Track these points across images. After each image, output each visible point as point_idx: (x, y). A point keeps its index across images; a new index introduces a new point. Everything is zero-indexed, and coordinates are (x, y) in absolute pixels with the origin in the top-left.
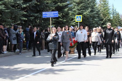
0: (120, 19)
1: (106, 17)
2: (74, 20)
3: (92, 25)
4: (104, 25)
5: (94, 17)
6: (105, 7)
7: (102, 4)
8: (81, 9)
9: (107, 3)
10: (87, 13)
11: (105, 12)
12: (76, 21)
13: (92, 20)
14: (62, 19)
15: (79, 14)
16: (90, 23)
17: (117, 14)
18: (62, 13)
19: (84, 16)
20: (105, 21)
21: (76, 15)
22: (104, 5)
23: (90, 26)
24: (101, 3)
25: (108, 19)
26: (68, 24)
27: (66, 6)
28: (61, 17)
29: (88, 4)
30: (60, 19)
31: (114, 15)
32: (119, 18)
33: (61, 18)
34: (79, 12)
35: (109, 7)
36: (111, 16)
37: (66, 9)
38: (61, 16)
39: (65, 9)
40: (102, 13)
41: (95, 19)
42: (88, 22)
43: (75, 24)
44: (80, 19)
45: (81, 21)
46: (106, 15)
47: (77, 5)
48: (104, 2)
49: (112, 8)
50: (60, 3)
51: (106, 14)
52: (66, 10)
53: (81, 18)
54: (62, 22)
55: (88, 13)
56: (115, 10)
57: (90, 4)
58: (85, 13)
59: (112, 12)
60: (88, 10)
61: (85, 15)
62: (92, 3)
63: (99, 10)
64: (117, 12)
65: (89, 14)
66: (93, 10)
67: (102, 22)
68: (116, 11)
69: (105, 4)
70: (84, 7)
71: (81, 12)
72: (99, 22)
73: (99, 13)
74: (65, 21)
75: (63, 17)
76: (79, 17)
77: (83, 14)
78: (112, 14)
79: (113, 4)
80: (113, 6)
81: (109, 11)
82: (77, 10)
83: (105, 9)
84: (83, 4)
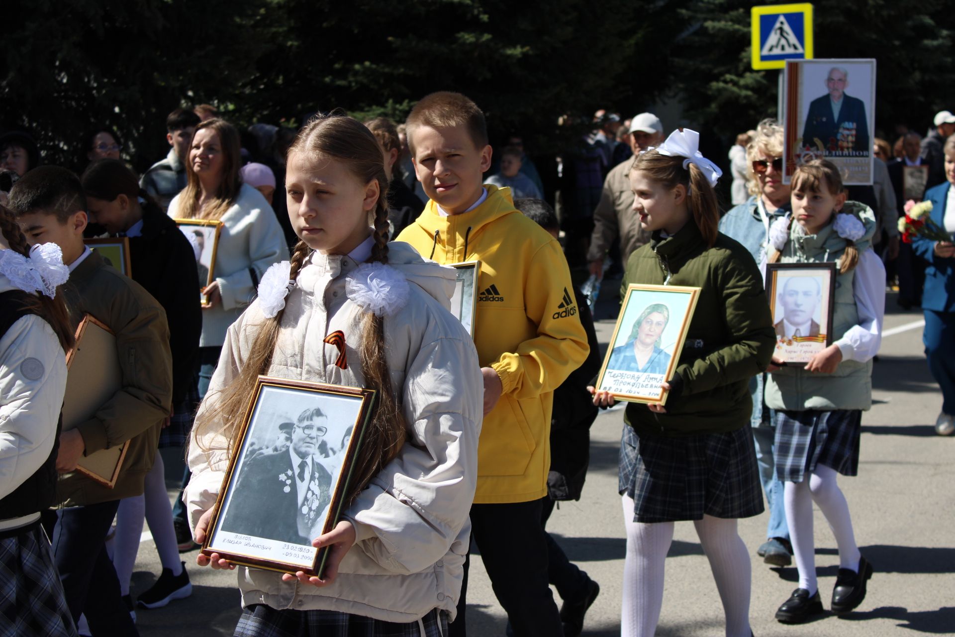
12: (757, 65)
14: (486, 37)
33: (481, 29)
44: (793, 39)
54: (491, 69)
74: (517, 51)
75: (508, 10)
76: (782, 19)
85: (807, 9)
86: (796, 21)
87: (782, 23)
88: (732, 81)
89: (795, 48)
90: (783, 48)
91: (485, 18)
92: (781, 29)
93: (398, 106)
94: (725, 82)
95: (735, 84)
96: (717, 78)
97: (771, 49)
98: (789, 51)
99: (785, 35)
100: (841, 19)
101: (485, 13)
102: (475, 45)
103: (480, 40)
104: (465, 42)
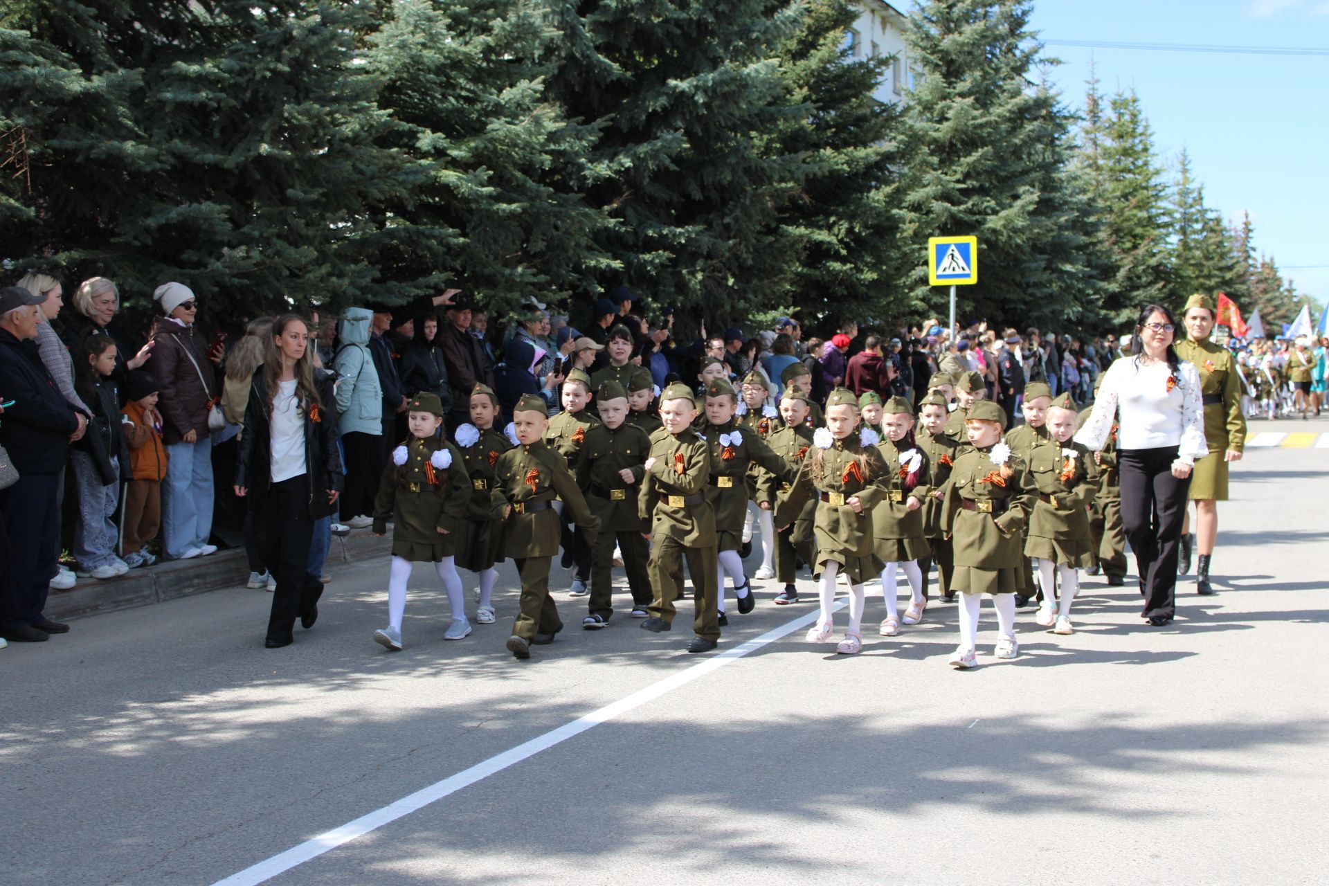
0: (1230, 268)
1: (1135, 247)
2: (918, 272)
3: (1047, 311)
4: (1126, 307)
5: (1058, 251)
6: (1130, 171)
7: (1107, 154)
8: (967, 193)
9: (1140, 147)
10: (1009, 221)
11: (1127, 213)
12: (934, 282)
13: (1045, 269)
14: (849, 266)
15: (955, 227)
16: (1031, 295)
17: (1212, 230)
18: (851, 218)
19: (987, 241)
20: (1129, 279)
21: (931, 235)
23: (1035, 314)
24: (1095, 144)
25: (1153, 261)
26: (889, 303)
27: (875, 172)
28: (837, 252)
29: (1016, 152)
30: (836, 266)
31: (1195, 232)
32: (1222, 256)
33: (844, 260)
34: (953, 216)
35: (1157, 172)
36: (1167, 243)
37: (877, 189)
38: (841, 241)
39: (873, 193)
40: (1109, 218)
41: (1068, 267)
42: (1018, 285)
43: (923, 300)
44: (962, 263)
45: (973, 280)
46: (1135, 236)
47: (935, 160)
48: (1121, 137)
49: (1179, 176)
50: (836, 147)
51: (1139, 230)
52: (878, 196)
53: (967, 261)
54: (847, 288)
55: (1020, 223)
56: (1195, 195)
57: (1029, 154)
58: (993, 222)
59: (1177, 216)
60: (1016, 197)
61: (994, 231)
62: (1040, 146)
63: (1093, 200)
64: (1210, 215)
65: (1030, 228)
66: (1050, 200)
67: (1113, 287)
68: (1206, 204)
69: (1126, 152)
70: (990, 172)
71: (970, 212)
72: (1093, 287)
73: (1092, 219)
74: (869, 276)
75: (856, 247)
76: (953, 247)
77: (983, 227)
78: (1177, 227)
79: (1185, 150)
80: (1188, 167)
81: (1159, 208)
82: (937, 200)
83: (1127, 191)
84: (981, 156)
85: (972, 240)
87: (953, 250)
89: (964, 269)
90: (954, 269)
91: (844, 252)
92: (952, 255)
97: (944, 270)
98: (959, 271)
99: (956, 260)
100: (984, 246)
101: (843, 249)
102: (841, 271)
103: (845, 268)
104: (834, 270)
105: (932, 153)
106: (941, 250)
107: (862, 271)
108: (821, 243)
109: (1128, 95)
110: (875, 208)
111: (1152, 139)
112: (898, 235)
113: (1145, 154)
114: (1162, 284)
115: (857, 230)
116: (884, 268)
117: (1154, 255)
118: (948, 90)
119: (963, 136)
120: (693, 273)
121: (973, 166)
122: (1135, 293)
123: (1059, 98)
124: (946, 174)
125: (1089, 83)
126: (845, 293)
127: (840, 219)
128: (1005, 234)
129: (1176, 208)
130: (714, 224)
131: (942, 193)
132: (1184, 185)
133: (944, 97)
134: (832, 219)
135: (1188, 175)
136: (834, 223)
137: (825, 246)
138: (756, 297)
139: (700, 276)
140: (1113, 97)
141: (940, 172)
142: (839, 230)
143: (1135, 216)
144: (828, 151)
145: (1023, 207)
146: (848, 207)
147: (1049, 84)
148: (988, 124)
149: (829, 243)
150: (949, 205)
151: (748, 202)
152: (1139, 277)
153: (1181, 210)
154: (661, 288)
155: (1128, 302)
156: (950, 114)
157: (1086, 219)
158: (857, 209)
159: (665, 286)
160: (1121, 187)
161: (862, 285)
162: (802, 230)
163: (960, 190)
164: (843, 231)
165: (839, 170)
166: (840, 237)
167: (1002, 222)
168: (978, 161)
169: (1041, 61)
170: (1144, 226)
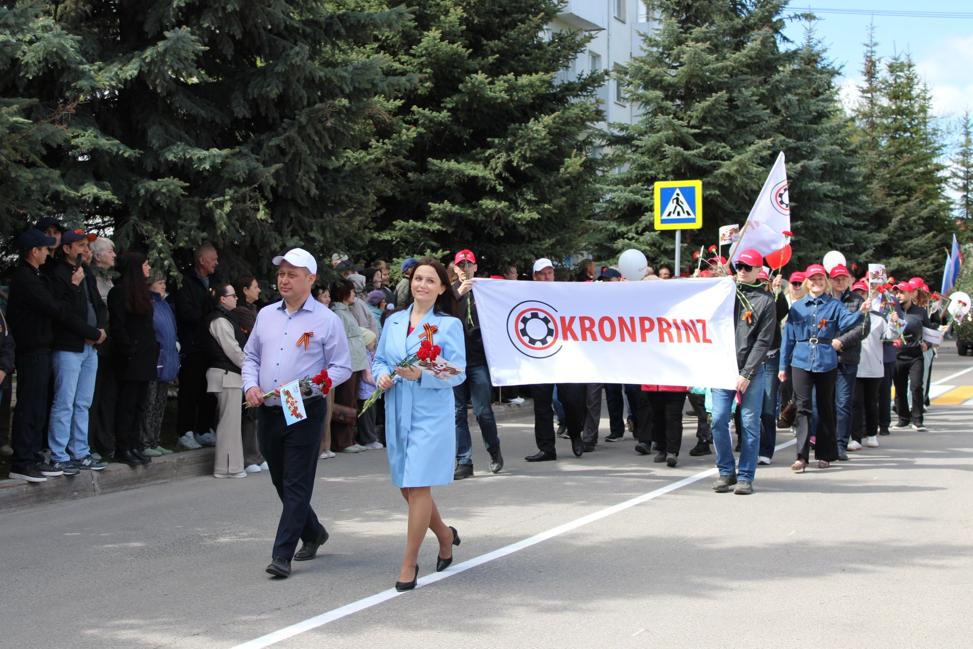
1: (909, 200)
2: (645, 219)
4: (897, 255)
6: (906, 130)
7: (885, 112)
9: (917, 109)
12: (659, 226)
14: (503, 204)
15: (687, 171)
18: (509, 150)
19: (720, 187)
20: (901, 229)
22: (895, 120)
24: (872, 102)
25: (925, 213)
26: (553, 246)
28: (493, 189)
30: (488, 203)
33: (499, 197)
34: (685, 160)
35: (936, 133)
36: (944, 197)
38: (499, 176)
39: (531, 123)
40: (883, 172)
46: (910, 191)
48: (895, 97)
49: (963, 139)
50: (491, 73)
51: (913, 183)
52: (538, 126)
54: (503, 228)
55: (754, 169)
58: (727, 167)
59: (961, 174)
61: (728, 176)
63: (854, 152)
67: (881, 237)
69: (900, 111)
70: (727, 118)
71: (706, 156)
72: (850, 236)
73: (854, 170)
74: (528, 215)
75: (515, 183)
76: (678, 191)
77: (716, 172)
78: (960, 182)
79: (967, 115)
80: (969, 130)
81: (937, 165)
82: (670, 145)
83: (902, 147)
84: (716, 100)
85: (697, 184)
86: (689, 193)
87: (678, 194)
88: (633, 238)
89: (689, 214)
90: (679, 214)
91: (500, 188)
92: (677, 199)
93: (434, 254)
94: (630, 239)
95: (637, 240)
96: (622, 235)
97: (669, 215)
98: (684, 216)
99: (680, 203)
100: (717, 192)
101: (500, 184)
102: (495, 210)
103: (499, 206)
104: (487, 208)
105: (666, 98)
106: (666, 195)
107: (523, 210)
108: (475, 178)
109: (903, 59)
110: (534, 138)
111: (931, 102)
112: (562, 170)
113: (922, 115)
114: (931, 234)
115: (515, 164)
116: (546, 206)
117: (926, 208)
118: (684, 35)
119: (699, 82)
120: (221, 205)
121: (709, 110)
122: (906, 243)
123: (824, 55)
124: (682, 119)
125: (867, 46)
126: (502, 234)
127: (499, 152)
128: (738, 179)
129: (959, 166)
130: (265, 145)
131: (675, 138)
132: (966, 146)
133: (680, 43)
134: (489, 152)
135: (969, 137)
136: (491, 156)
137: (481, 182)
138: (324, 235)
139: (227, 208)
140: (891, 61)
141: (672, 116)
142: (497, 164)
143: (911, 171)
144: (480, 77)
145: (756, 152)
146: (505, 138)
147: (814, 41)
148: (724, 69)
149: (484, 178)
150: (680, 149)
151: (303, 119)
152: (911, 228)
153: (964, 169)
154: (180, 222)
155: (899, 251)
156: (684, 58)
157: (847, 170)
158: (515, 141)
159: (186, 221)
160: (897, 144)
161: (522, 225)
162: (453, 164)
163: (694, 135)
164: (500, 165)
165: (497, 98)
166: (497, 171)
167: (735, 168)
168: (713, 106)
169: (796, 16)
170: (916, 180)
